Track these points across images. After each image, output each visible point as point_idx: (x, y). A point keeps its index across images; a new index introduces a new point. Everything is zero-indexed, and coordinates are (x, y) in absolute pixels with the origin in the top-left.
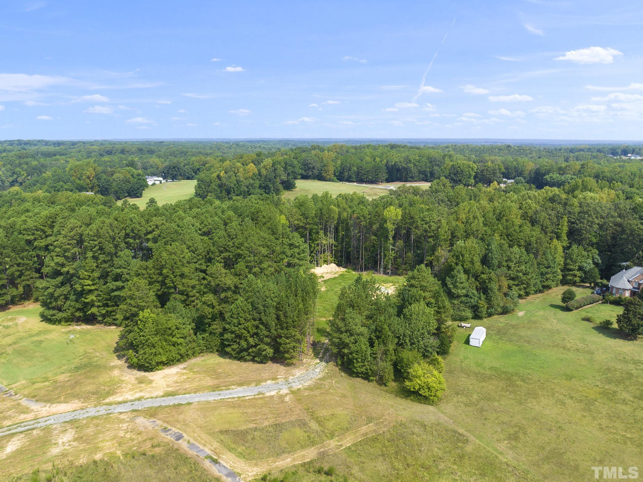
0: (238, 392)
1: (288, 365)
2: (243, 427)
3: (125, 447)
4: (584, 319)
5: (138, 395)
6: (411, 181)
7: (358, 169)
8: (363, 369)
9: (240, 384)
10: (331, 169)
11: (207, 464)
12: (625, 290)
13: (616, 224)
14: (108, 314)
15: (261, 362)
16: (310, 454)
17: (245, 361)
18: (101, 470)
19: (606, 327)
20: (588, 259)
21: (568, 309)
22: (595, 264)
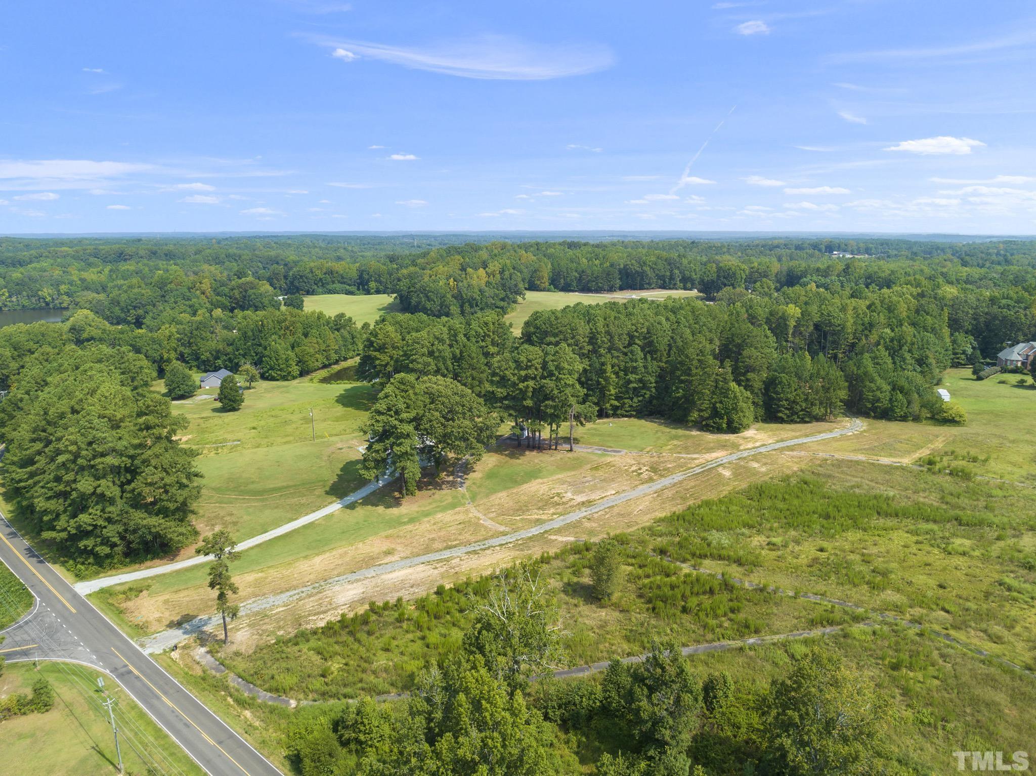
3: (803, 463)
4: (1000, 383)
5: (758, 444)
7: (579, 274)
9: (820, 432)
10: (544, 275)
11: (873, 461)
12: (1017, 361)
13: (987, 314)
15: (809, 422)
17: (796, 422)
18: (810, 473)
19: (1021, 385)
20: (968, 344)
21: (980, 379)
22: (973, 348)
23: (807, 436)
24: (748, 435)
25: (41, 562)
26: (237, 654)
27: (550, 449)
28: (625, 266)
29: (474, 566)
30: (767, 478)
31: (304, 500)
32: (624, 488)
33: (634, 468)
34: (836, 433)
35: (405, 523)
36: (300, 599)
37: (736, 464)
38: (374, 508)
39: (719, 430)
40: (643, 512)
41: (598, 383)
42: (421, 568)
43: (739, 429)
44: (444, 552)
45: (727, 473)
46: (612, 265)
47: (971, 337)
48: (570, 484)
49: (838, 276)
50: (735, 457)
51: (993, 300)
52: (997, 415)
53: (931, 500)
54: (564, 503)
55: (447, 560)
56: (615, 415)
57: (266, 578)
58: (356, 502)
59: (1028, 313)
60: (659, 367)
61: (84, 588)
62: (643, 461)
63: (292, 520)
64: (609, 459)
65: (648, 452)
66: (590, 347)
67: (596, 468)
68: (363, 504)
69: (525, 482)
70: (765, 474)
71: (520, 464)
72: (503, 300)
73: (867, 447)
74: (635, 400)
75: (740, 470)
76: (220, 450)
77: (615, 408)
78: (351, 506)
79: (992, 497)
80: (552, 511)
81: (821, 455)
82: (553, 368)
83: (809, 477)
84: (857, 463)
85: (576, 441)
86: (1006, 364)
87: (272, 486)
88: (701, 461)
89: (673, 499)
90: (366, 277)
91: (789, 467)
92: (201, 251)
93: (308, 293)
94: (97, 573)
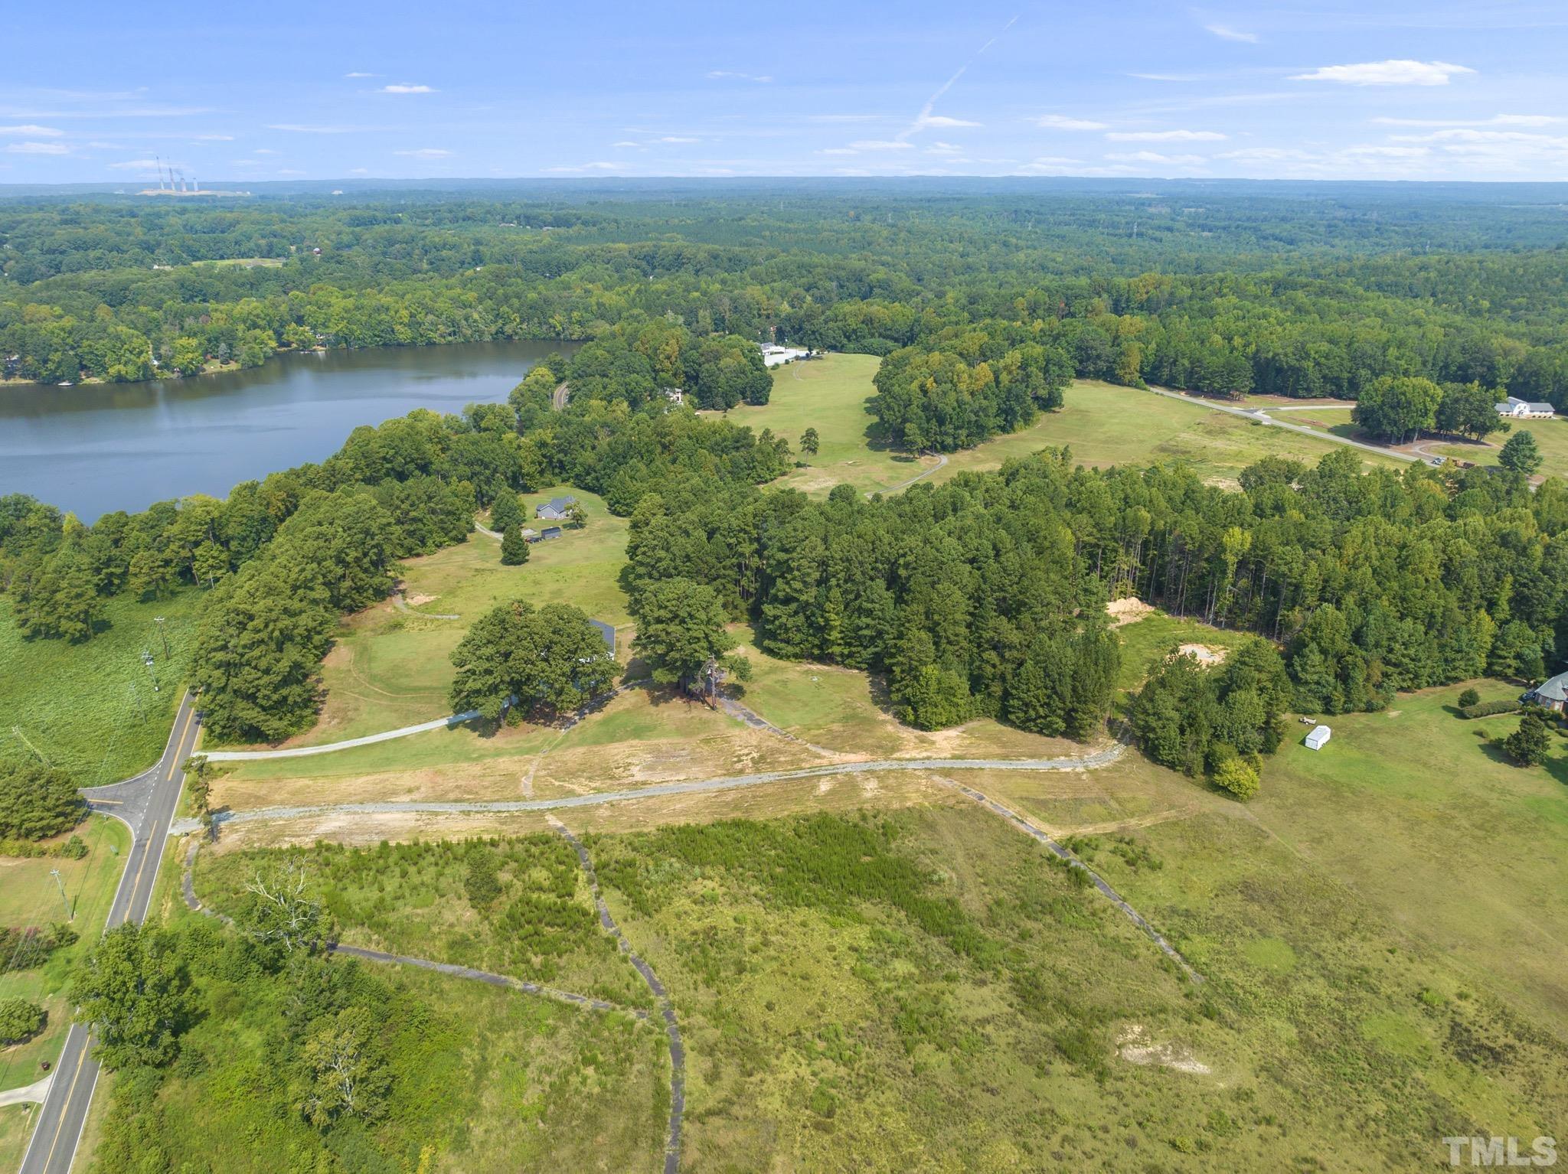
0: (1029, 764)
1: (1080, 742)
2: (1042, 797)
3: (931, 799)
4: (1475, 733)
5: (925, 754)
6: (1304, 398)
7: (1192, 363)
8: (1170, 758)
9: (1032, 757)
10: (1135, 361)
11: (1014, 822)
14: (851, 655)
15: (1050, 735)
16: (1112, 827)
17: (1031, 731)
18: (917, 815)
21: (1461, 715)
23: (1005, 757)
24: (934, 739)
25: (198, 722)
26: (212, 854)
27: (702, 700)
28: (1274, 356)
29: (444, 829)
30: (853, 808)
32: (699, 775)
33: (744, 751)
34: (1042, 765)
35: (469, 760)
36: (301, 818)
37: (853, 777)
38: (469, 733)
40: (672, 813)
42: (413, 815)
43: (928, 727)
44: (447, 805)
45: (825, 787)
46: (1256, 353)
47: (1549, 633)
48: (657, 755)
50: (867, 766)
52: (1335, 796)
54: (619, 778)
55: (437, 814)
57: (308, 787)
58: (463, 722)
62: (765, 744)
63: (396, 728)
64: (737, 731)
65: (787, 733)
67: (707, 741)
68: (467, 726)
69: (619, 740)
70: (864, 802)
71: (649, 714)
72: (1000, 414)
73: (1047, 797)
76: (428, 625)
78: (454, 726)
80: (598, 784)
81: (971, 793)
83: (905, 821)
84: (993, 818)
85: (742, 695)
88: (825, 762)
89: (727, 804)
90: (916, 329)
91: (906, 799)
92: (774, 257)
93: (833, 348)
94: (216, 746)
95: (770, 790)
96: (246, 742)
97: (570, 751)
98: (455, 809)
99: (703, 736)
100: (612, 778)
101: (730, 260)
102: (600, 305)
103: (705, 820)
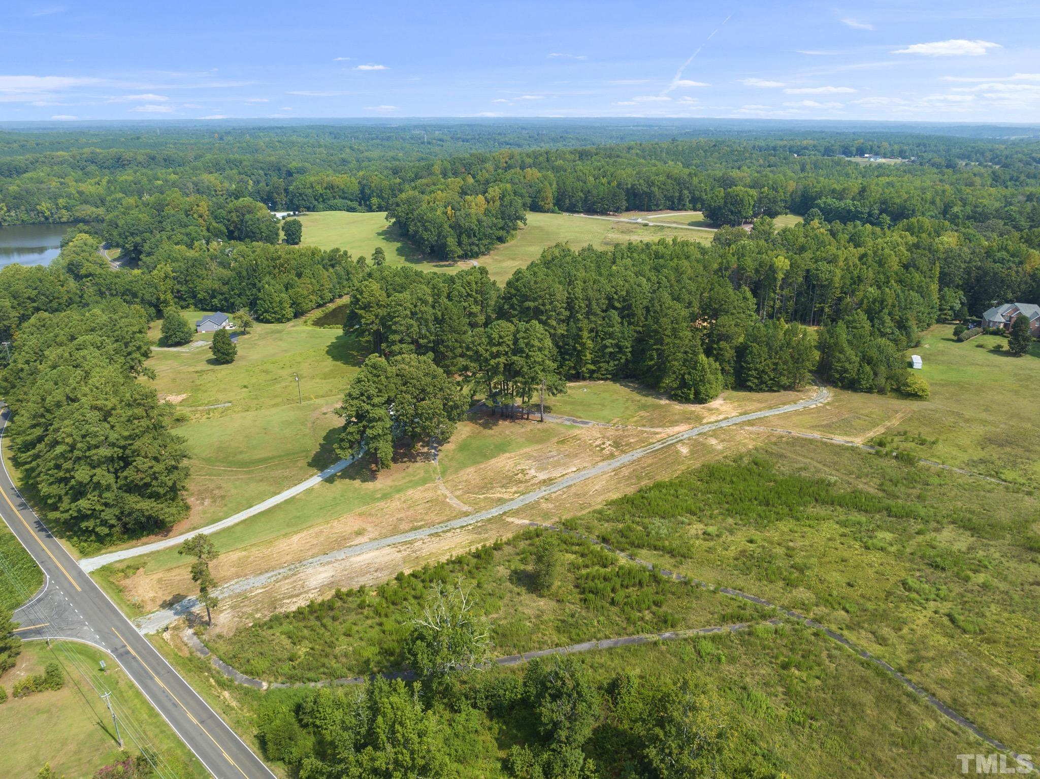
0: (789, 408)
1: (801, 391)
2: (823, 423)
3: (760, 441)
4: (978, 346)
5: (722, 417)
6: (656, 210)
7: (585, 194)
8: (868, 385)
10: (548, 195)
11: (827, 440)
12: (1000, 323)
16: (881, 429)
18: (764, 452)
19: (997, 350)
20: (956, 299)
21: (960, 340)
22: (962, 303)
23: (770, 408)
24: (714, 407)
25: (49, 536)
26: (218, 637)
27: (522, 418)
28: (633, 186)
29: (434, 551)
30: (720, 457)
31: (287, 473)
32: (585, 465)
33: (598, 442)
34: (799, 407)
35: (378, 499)
36: (277, 581)
37: (695, 440)
38: (352, 481)
39: (687, 400)
40: (598, 493)
41: (575, 349)
42: (387, 550)
43: (706, 400)
44: (410, 534)
45: (684, 450)
46: (619, 185)
47: (961, 292)
48: (536, 459)
49: (853, 199)
50: (696, 431)
51: (989, 253)
52: (962, 388)
53: (868, 486)
54: (527, 481)
55: (411, 543)
56: (591, 378)
57: (249, 557)
58: (335, 475)
59: (1020, 269)
60: (635, 331)
61: (88, 565)
62: (608, 435)
64: (576, 432)
65: (614, 424)
66: (567, 313)
67: (563, 442)
68: (341, 477)
69: (493, 456)
70: (722, 452)
71: (492, 436)
72: (502, 228)
73: (825, 423)
74: (612, 364)
75: (698, 447)
76: (212, 414)
77: (592, 372)
78: (330, 480)
79: (928, 485)
80: (514, 489)
81: (780, 431)
82: (523, 346)
83: (761, 457)
84: (811, 441)
85: (547, 409)
86: (989, 326)
87: (257, 457)
88: (664, 435)
89: (629, 478)
90: (368, 191)
91: (745, 445)
92: (201, 156)
93: (309, 209)
94: (99, 550)
95: (650, 461)
96: (130, 538)
97: (462, 473)
98: (423, 534)
99: (556, 439)
100: (521, 482)
101: (165, 160)
102: (81, 193)
103: (631, 491)
